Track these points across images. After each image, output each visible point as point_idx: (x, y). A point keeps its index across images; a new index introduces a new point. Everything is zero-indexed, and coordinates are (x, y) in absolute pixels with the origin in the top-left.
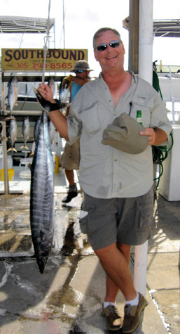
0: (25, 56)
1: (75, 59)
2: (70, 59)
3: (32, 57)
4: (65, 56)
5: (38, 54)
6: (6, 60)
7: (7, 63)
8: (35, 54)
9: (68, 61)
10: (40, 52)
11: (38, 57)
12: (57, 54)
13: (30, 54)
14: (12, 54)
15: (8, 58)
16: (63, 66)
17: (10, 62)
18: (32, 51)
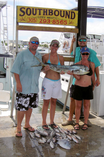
0: (34, 13)
1: (69, 18)
2: (66, 17)
3: (40, 14)
4: (62, 15)
5: (44, 12)
6: (20, 15)
7: (21, 17)
8: (42, 12)
9: (64, 18)
10: (45, 11)
11: (44, 15)
12: (57, 13)
13: (38, 11)
14: (25, 10)
15: (22, 14)
16: (61, 22)
17: (24, 17)
18: (40, 9)
